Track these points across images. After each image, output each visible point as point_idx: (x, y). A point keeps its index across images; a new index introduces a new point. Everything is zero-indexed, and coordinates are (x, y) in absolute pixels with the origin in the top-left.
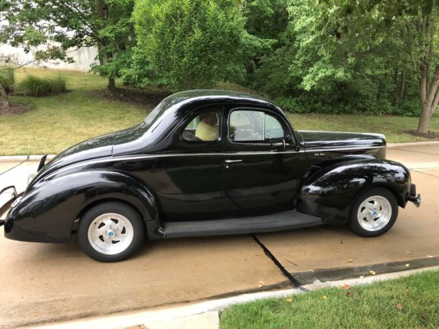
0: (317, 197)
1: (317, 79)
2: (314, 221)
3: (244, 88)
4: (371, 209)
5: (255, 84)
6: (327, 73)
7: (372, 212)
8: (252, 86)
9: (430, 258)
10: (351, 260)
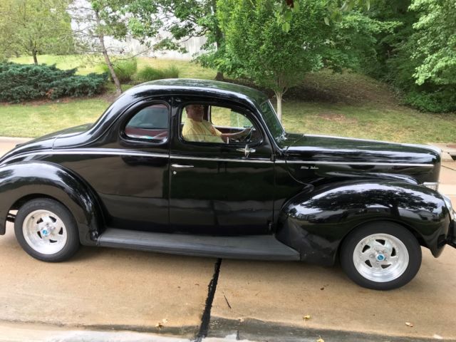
0: (306, 223)
1: (435, 70)
2: (286, 253)
3: (374, 80)
4: (378, 251)
5: (388, 76)
6: (449, 62)
7: (377, 255)
8: (385, 78)
9: (437, 340)
10: (308, 317)
